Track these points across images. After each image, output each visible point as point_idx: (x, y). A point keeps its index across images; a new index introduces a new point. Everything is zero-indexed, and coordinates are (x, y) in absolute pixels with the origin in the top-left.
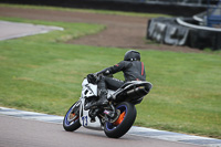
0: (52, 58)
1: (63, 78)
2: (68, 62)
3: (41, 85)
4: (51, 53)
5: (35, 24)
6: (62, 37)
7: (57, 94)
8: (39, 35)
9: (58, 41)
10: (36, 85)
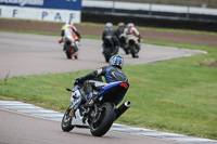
0: (195, 81)
1: (205, 101)
2: (210, 85)
3: (183, 107)
4: (194, 76)
5: (180, 48)
6: (206, 61)
7: (197, 116)
8: (184, 58)
9: (201, 64)
10: (178, 107)
